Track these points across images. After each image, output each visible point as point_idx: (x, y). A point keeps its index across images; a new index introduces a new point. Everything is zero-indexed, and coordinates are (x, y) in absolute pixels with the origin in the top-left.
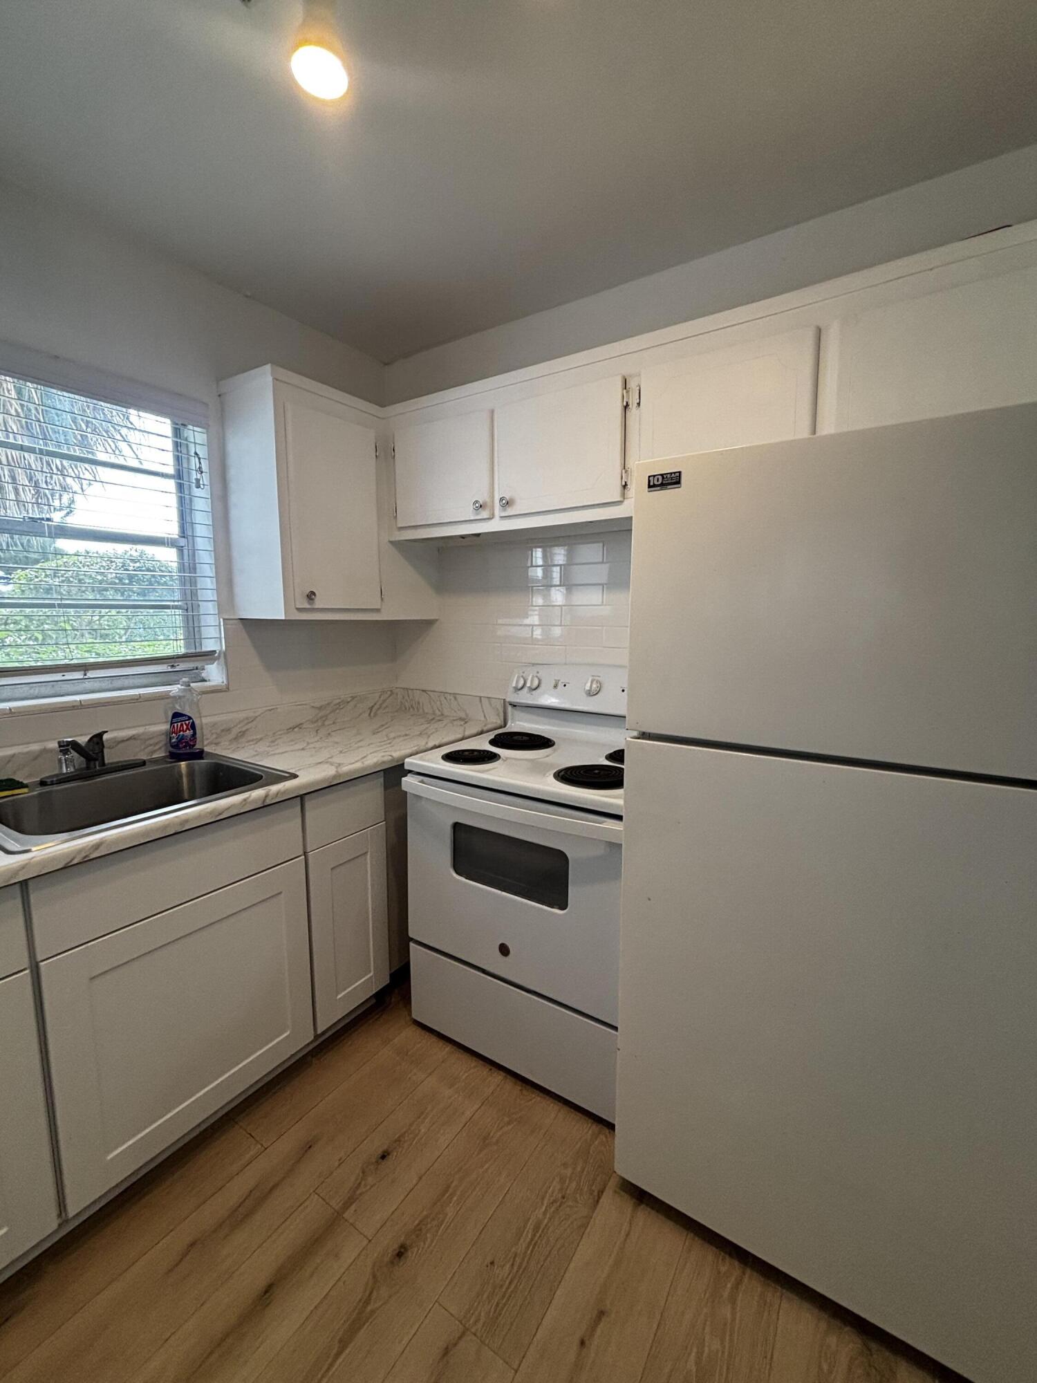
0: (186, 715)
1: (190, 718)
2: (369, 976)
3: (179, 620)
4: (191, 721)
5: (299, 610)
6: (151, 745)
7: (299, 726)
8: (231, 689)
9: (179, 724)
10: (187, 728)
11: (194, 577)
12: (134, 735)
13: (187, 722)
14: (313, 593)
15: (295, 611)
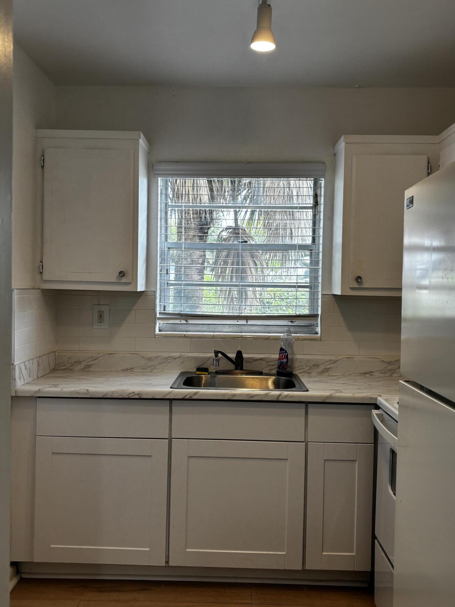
0: (285, 350)
1: (286, 352)
2: (351, 554)
3: (307, 295)
4: (287, 354)
5: (352, 289)
6: (270, 365)
7: (371, 373)
8: (322, 339)
9: (281, 354)
10: (284, 358)
11: (317, 268)
12: (262, 358)
13: (285, 354)
14: (360, 278)
15: (349, 288)
